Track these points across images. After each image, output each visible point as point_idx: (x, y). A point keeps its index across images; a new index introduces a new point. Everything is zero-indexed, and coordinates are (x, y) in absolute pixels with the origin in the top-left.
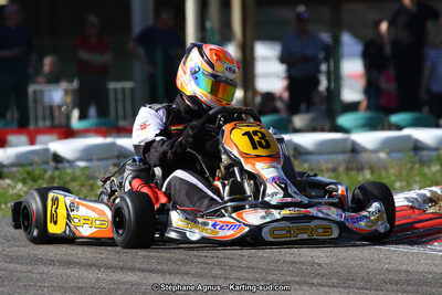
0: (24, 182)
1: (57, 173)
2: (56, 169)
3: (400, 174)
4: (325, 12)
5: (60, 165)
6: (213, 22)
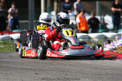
0: (3, 45)
1: (12, 43)
2: (12, 41)
5: (12, 40)
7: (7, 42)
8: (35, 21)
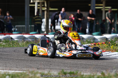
1: (11, 41)
2: (11, 40)
5: (12, 40)
7: (8, 41)
8: (30, 26)
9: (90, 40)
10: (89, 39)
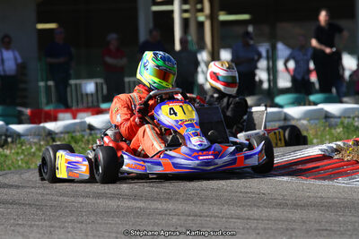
1: (90, 138)
2: (91, 134)
3: (316, 134)
4: (266, 29)
5: (93, 132)
6: (192, 37)
7: (80, 137)
9: (350, 120)
10: (349, 117)
